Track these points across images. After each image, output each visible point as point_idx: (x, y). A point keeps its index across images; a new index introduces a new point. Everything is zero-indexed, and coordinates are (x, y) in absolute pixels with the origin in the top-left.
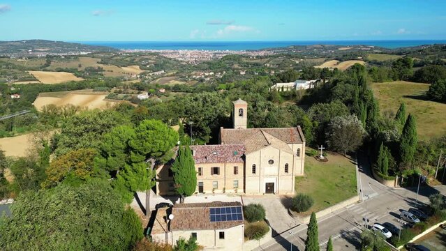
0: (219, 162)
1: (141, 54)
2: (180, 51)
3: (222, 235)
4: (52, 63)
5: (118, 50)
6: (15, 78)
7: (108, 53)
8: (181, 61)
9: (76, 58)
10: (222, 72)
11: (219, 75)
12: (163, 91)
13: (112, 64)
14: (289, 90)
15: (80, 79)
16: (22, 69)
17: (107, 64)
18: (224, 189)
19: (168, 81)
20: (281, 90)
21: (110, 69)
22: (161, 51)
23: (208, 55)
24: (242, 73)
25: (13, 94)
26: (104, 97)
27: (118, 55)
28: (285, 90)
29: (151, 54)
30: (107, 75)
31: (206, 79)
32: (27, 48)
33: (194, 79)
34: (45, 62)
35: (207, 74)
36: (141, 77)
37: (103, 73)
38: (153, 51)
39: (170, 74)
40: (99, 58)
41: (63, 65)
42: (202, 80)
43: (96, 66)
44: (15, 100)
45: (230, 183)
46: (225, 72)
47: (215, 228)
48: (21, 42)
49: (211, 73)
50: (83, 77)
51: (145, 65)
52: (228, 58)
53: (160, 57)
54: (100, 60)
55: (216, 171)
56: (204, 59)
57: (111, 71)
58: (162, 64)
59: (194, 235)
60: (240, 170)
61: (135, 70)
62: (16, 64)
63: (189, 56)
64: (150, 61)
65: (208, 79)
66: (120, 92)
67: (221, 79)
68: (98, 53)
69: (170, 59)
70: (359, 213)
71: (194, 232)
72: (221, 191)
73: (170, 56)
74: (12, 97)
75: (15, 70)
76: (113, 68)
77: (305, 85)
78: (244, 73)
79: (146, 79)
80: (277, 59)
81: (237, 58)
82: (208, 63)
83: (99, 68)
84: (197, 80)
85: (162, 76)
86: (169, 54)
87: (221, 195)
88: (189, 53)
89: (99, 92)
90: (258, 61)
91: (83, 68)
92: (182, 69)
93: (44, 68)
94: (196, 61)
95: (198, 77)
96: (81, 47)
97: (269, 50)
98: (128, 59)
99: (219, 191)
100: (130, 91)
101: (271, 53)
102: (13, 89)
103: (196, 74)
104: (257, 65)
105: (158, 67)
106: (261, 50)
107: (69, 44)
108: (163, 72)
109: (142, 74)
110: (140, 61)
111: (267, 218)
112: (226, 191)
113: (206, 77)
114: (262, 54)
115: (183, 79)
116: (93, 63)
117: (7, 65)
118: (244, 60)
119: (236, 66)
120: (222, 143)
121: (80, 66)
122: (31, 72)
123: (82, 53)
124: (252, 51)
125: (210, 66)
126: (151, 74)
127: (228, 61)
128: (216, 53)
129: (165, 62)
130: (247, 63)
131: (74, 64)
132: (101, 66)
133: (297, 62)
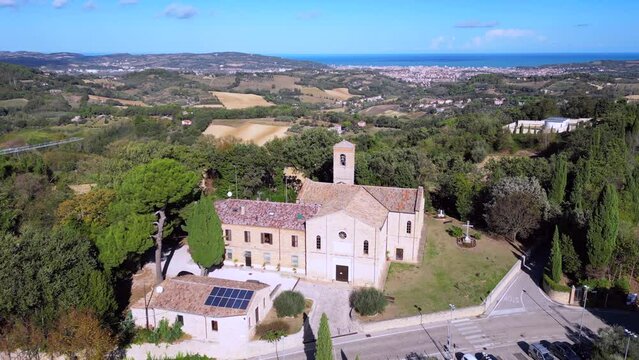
0: (272, 226)
1: (353, 73)
2: (412, 68)
3: (214, 326)
4: (242, 83)
5: (326, 67)
6: (197, 100)
7: (311, 71)
8: (409, 83)
9: (271, 76)
10: (465, 100)
11: (460, 105)
12: (363, 124)
13: (314, 85)
14: (532, 132)
15: (270, 104)
16: (207, 89)
17: (307, 85)
18: (279, 265)
19: (383, 111)
20: (518, 132)
21: (310, 93)
22: (385, 68)
23: (453, 74)
24: (498, 102)
25: (184, 119)
26: (285, 129)
27: (324, 74)
28: (525, 131)
29: (369, 72)
30: (305, 99)
31: (438, 110)
32: (218, 62)
33: (421, 109)
34: (234, 81)
35: (441, 102)
36: (347, 105)
37: (301, 97)
38: (373, 68)
39: (388, 101)
40: (298, 76)
41: (254, 85)
42: (432, 111)
43: (293, 87)
44: (186, 127)
45: (287, 259)
46: (469, 100)
47: (206, 313)
48: (213, 54)
49: (448, 102)
50: (275, 102)
51: (357, 88)
52: (481, 79)
53: (379, 77)
54: (298, 80)
55: (267, 238)
56: (444, 81)
57: (311, 95)
58: (381, 86)
59: (180, 319)
60: (300, 242)
61: (342, 94)
62: (202, 82)
63: (424, 75)
64: (364, 82)
65: (442, 110)
66: (307, 124)
67: (463, 111)
68: (299, 70)
69: (394, 79)
70: (463, 334)
71: (180, 314)
72: (274, 268)
73: (396, 76)
74: (183, 123)
75: (198, 90)
76: (315, 90)
77: (560, 126)
78: (501, 102)
79: (353, 107)
80: (564, 82)
81: (494, 80)
82: (448, 86)
83: (296, 90)
84: (424, 110)
85: (378, 103)
86: (395, 72)
87: (274, 274)
88: (424, 70)
89: (281, 123)
90: (530, 85)
91: (276, 91)
92: (408, 94)
93: (230, 89)
94: (431, 82)
95: (427, 106)
96: (279, 61)
97: (555, 67)
98: (336, 79)
99: (271, 267)
100: (320, 122)
101: (559, 72)
102: (185, 113)
103: (424, 103)
104: (527, 90)
105: (375, 90)
106: (542, 67)
107: (267, 57)
108: (380, 97)
109: (351, 100)
110: (352, 81)
111: (310, 315)
112: (282, 269)
113: (440, 106)
114: (542, 72)
115: (405, 108)
116: (290, 84)
117: (190, 83)
118: (507, 83)
119: (491, 91)
120: (297, 202)
121: (273, 87)
122: (215, 93)
123: (281, 70)
124: (527, 69)
125: (450, 90)
126: (362, 101)
127: (478, 84)
128: (466, 72)
129: (385, 84)
130: (510, 87)
131: (266, 84)
132: (299, 87)
133: (600, 88)
